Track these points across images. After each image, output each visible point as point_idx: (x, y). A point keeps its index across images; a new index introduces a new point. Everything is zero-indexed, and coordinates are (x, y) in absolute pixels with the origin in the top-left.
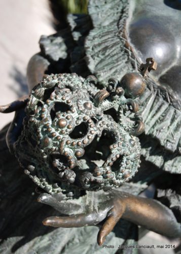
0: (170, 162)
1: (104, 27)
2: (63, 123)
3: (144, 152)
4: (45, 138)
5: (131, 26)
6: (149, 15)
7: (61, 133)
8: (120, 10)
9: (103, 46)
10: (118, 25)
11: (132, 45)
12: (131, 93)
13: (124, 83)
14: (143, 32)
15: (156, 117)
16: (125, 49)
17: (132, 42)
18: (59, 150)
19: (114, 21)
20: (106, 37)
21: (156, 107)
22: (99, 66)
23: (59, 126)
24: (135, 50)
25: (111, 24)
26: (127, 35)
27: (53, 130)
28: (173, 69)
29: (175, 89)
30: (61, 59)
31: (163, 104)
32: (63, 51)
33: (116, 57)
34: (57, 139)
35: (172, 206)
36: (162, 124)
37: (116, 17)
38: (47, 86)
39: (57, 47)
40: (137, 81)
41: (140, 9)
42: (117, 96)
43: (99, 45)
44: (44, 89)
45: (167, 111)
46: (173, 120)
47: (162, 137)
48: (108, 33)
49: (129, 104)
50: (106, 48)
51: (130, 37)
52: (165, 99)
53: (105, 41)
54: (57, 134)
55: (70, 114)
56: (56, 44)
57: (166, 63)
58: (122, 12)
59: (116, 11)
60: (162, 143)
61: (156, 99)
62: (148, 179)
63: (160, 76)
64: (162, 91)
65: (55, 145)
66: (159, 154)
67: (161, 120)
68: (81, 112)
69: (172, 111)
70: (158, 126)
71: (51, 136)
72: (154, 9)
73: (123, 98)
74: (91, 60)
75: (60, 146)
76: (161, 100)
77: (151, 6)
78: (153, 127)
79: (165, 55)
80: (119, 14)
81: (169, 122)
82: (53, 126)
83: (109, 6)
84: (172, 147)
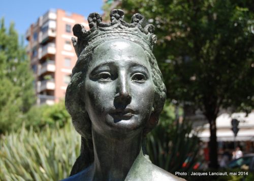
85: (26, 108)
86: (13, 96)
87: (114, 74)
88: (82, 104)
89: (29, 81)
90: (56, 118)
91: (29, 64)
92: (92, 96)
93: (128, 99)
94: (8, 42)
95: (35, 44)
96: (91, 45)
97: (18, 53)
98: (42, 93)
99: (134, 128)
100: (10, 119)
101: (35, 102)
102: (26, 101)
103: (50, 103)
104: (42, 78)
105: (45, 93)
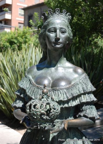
0: (70, 104)
1: (28, 87)
2: (38, 107)
3: (61, 106)
4: (37, 113)
5: (35, 82)
6: (37, 76)
7: (39, 109)
8: (29, 81)
9: (32, 91)
10: (31, 84)
11: (39, 86)
12: (46, 94)
13: (43, 93)
14: (38, 81)
15: (57, 96)
16: (38, 88)
17: (38, 85)
18: (41, 113)
19: (30, 84)
20: (31, 89)
21: (55, 94)
22: (35, 96)
23: (37, 108)
24: (40, 86)
25: (29, 85)
26: (36, 84)
27: (37, 110)
28: (52, 83)
29: (56, 87)
30: (22, 105)
31: (56, 92)
32: (21, 103)
33: (37, 91)
34: (39, 111)
35: (82, 116)
36: (59, 96)
37: (29, 83)
38: (29, 106)
39: (19, 103)
40: (45, 91)
41: (33, 76)
42: (44, 96)
43: (31, 92)
44: (28, 107)
45: (58, 93)
46: (61, 94)
47: (62, 99)
48: (31, 87)
49: (47, 96)
50: (33, 91)
51: (37, 84)
52: (55, 90)
53: (32, 90)
54: (38, 110)
55: (37, 105)
56: (18, 103)
57: (49, 83)
58: (30, 80)
59: (28, 81)
60: (63, 100)
61: (54, 92)
62: (71, 115)
63: (50, 87)
64: (53, 89)
65: (39, 113)
66: (65, 104)
67: (58, 96)
68: (39, 103)
69: (59, 92)
70: (59, 98)
71: (37, 111)
72: (37, 74)
73: (45, 96)
74: (32, 96)
75: (41, 112)
76: (55, 91)
77: (36, 73)
78: (58, 98)
79: (48, 82)
80: (29, 82)
81: (60, 95)
82: (36, 110)
83: (25, 82)
84: (66, 99)
87: (55, 31)
93: (59, 39)
96: (48, 20)
104: (1, 10)
105: (3, 22)
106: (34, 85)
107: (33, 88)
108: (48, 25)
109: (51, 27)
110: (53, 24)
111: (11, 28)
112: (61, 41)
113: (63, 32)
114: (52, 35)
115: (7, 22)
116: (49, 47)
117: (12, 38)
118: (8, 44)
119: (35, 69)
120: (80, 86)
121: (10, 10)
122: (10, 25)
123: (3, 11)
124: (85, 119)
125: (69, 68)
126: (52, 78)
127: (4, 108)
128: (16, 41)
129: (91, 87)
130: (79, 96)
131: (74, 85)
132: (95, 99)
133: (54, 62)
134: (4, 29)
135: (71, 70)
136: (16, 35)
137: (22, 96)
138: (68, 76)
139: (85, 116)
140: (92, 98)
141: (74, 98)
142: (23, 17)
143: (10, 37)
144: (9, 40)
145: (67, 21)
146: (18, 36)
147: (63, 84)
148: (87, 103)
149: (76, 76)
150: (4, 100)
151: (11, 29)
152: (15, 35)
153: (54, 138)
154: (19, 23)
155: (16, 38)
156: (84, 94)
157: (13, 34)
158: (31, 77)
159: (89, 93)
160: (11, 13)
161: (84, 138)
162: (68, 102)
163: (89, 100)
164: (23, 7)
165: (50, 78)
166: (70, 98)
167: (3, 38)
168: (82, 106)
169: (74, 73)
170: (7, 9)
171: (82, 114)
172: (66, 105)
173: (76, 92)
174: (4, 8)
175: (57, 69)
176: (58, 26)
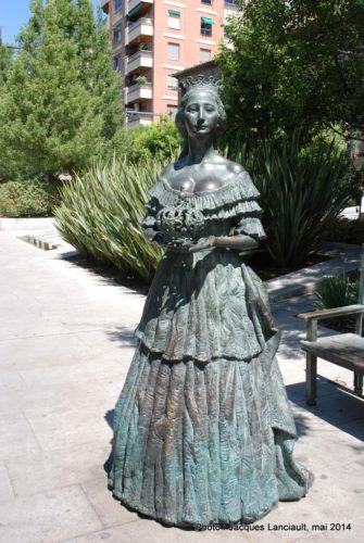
0: (220, 214)
1: (162, 195)
5: (170, 186)
9: (166, 199)
10: (166, 190)
14: (176, 184)
15: (201, 204)
17: (175, 189)
19: (164, 190)
21: (198, 200)
24: (177, 191)
28: (195, 186)
29: (200, 191)
30: (155, 223)
31: (199, 198)
32: (153, 219)
33: (173, 198)
35: (239, 232)
36: (205, 204)
41: (169, 179)
45: (202, 198)
46: (207, 200)
51: (173, 188)
52: (199, 196)
56: (149, 220)
57: (191, 187)
58: (164, 185)
59: (161, 187)
60: (209, 209)
61: (197, 198)
63: (192, 192)
64: (196, 194)
66: (213, 214)
69: (204, 197)
74: (166, 205)
83: (157, 188)
84: (214, 207)
85: (109, 131)
86: (90, 112)
87: (198, 110)
88: (183, 123)
89: (112, 87)
90: (153, 148)
91: (111, 58)
92: (187, 119)
94: (77, 18)
95: (118, 18)
96: (188, 93)
97: (94, 39)
98: (130, 105)
99: (206, 134)
100: (87, 148)
101: (122, 122)
102: (109, 119)
103: (145, 122)
104: (131, 80)
105: (136, 105)
106: (169, 191)
107: (167, 195)
108: (187, 100)
109: (191, 103)
110: (193, 98)
111: (151, 117)
112: (206, 123)
113: (209, 111)
114: (193, 115)
115: (144, 105)
116: (190, 134)
117: (155, 139)
118: (147, 151)
119: (172, 169)
120: (236, 190)
121: (150, 79)
122: (151, 111)
123: (135, 83)
124: (243, 237)
125: (220, 164)
126: (195, 179)
127: (139, 265)
128: (163, 144)
129: (252, 191)
130: (235, 204)
131: (227, 189)
132: (259, 209)
133: (198, 157)
134: (139, 119)
135: (224, 167)
136: (163, 132)
137: (154, 209)
138: (218, 175)
139: (243, 233)
140: (255, 206)
141: (227, 207)
142: (176, 92)
143: (151, 135)
144: (148, 142)
145: (215, 94)
146: (167, 134)
147: (211, 187)
148: (248, 215)
149: (231, 175)
150: (139, 250)
151: (152, 120)
152: (160, 130)
153: (199, 263)
154: (169, 106)
155: (163, 138)
156: (243, 201)
157: (155, 129)
158: (165, 181)
159: (250, 200)
160: (152, 85)
161: (243, 265)
162: (217, 211)
163: (249, 210)
164: (175, 72)
165: (192, 180)
166: (219, 205)
167: (137, 140)
168: (240, 219)
169: (228, 172)
170: (143, 78)
171: (239, 230)
172: (214, 216)
173: (229, 198)
174: (138, 75)
175: (202, 167)
176: (202, 102)
